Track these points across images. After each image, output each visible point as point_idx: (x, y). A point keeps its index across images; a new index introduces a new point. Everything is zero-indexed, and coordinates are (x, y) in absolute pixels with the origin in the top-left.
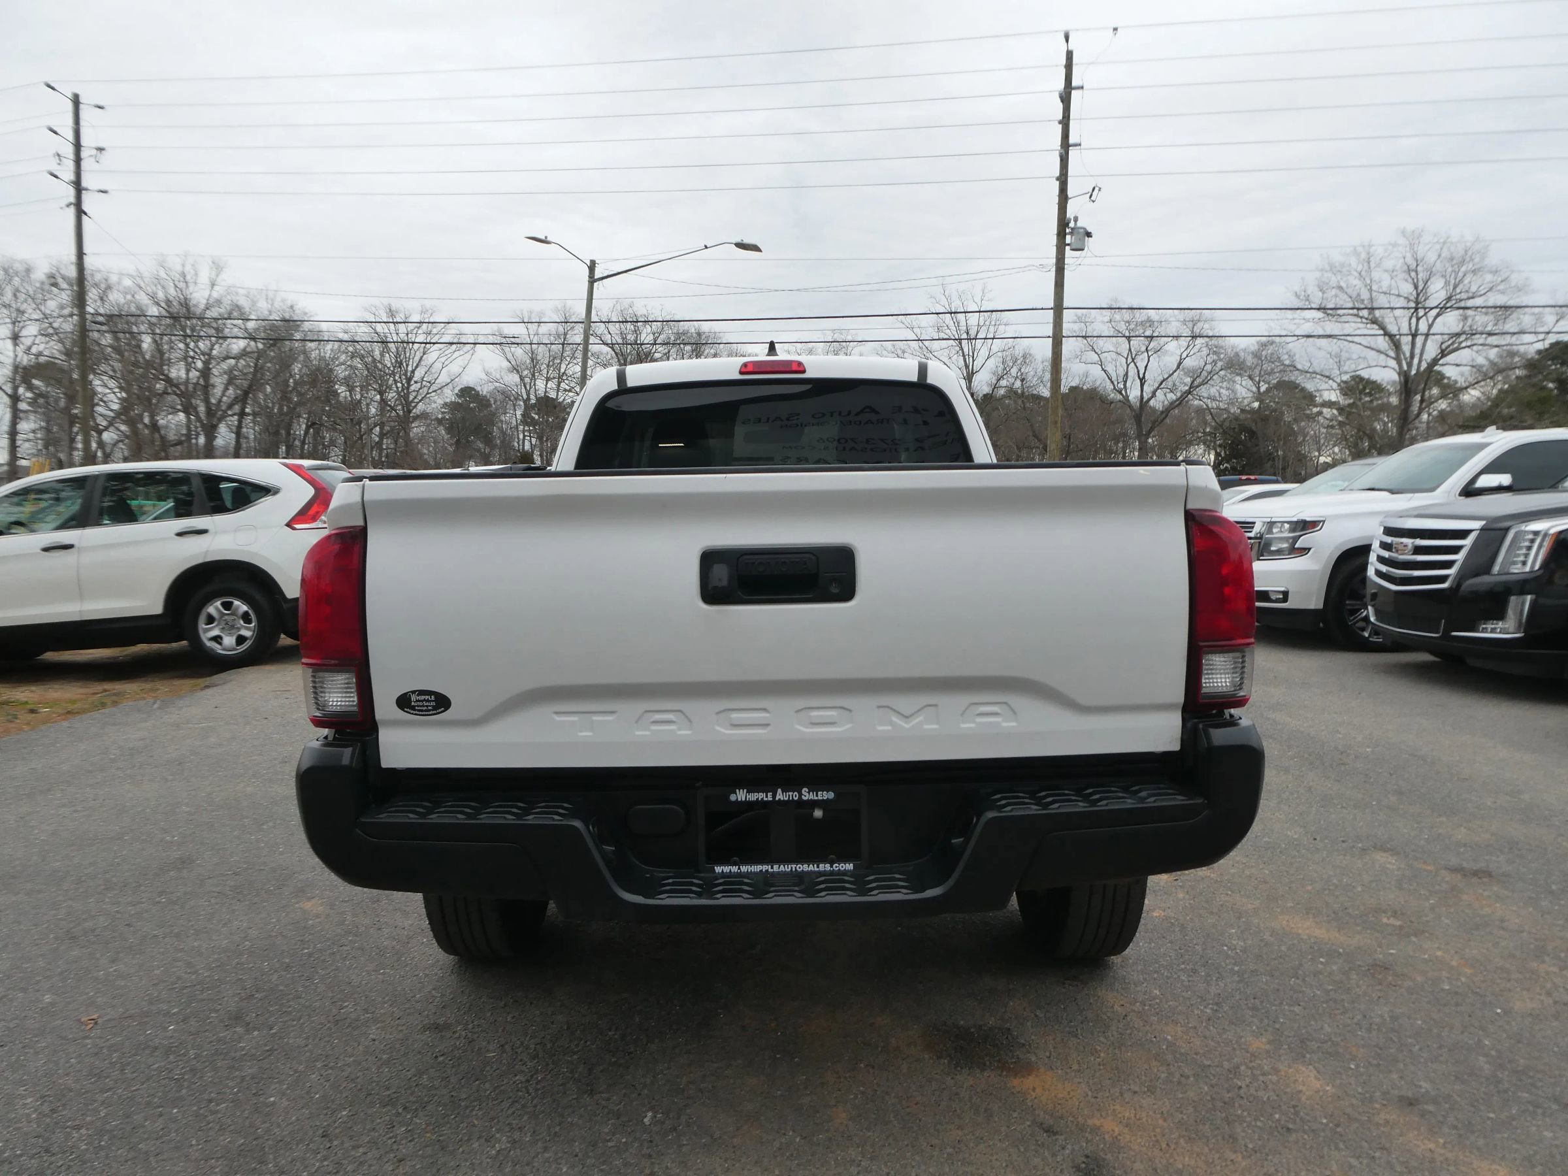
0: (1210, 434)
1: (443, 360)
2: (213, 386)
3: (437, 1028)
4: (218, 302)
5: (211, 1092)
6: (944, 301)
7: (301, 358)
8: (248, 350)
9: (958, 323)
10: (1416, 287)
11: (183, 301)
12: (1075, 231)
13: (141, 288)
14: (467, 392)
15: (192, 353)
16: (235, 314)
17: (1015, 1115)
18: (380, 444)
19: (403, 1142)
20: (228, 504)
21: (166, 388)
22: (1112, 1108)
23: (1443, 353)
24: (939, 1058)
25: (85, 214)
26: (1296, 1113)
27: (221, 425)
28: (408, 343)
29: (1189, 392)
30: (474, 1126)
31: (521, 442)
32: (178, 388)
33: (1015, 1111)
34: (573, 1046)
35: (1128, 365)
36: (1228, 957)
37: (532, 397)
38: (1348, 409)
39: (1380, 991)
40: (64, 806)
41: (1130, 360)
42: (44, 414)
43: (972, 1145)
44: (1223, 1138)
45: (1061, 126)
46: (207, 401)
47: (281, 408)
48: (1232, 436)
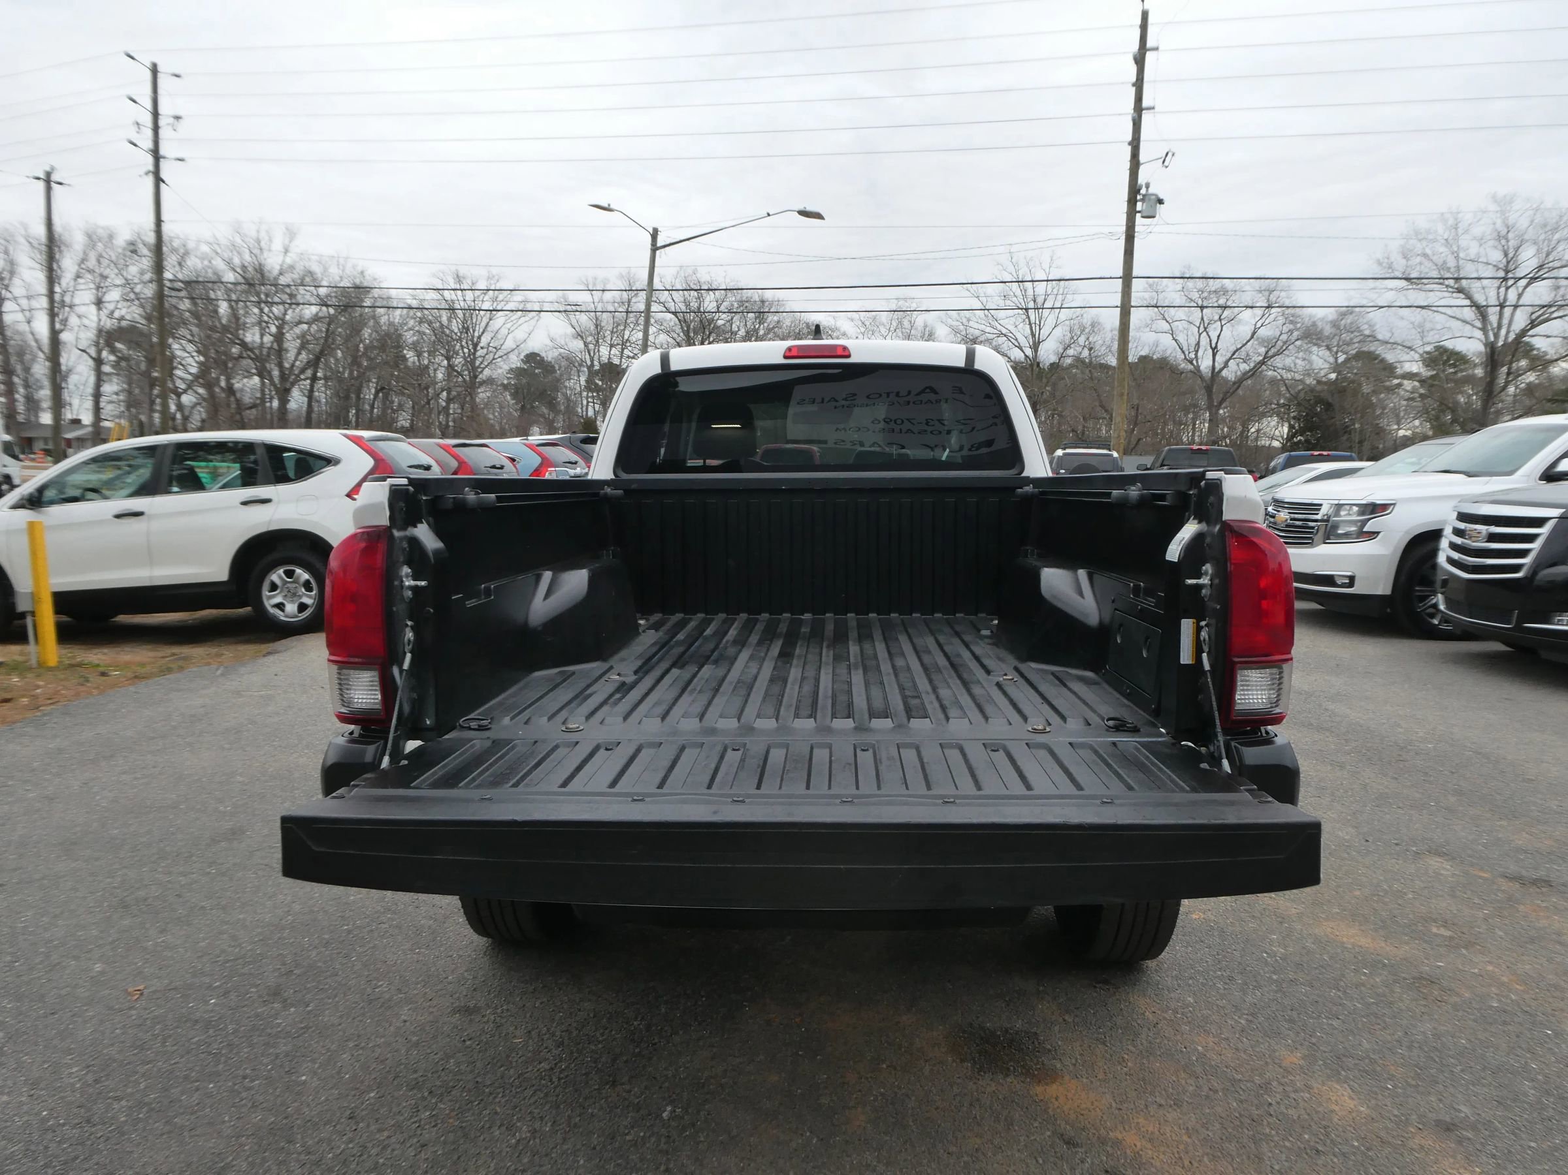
0: (1284, 405)
1: (508, 326)
2: (287, 350)
3: (467, 1011)
4: (292, 268)
5: (246, 1069)
6: (1011, 269)
7: (371, 323)
8: (320, 315)
9: (1025, 290)
10: (1506, 255)
11: (257, 267)
12: (1147, 198)
13: (217, 253)
14: (532, 358)
15: (266, 318)
16: (308, 279)
17: (1036, 1124)
18: (446, 408)
19: (427, 1127)
20: (291, 474)
21: (241, 353)
22: (1136, 1121)
23: (1533, 324)
24: (962, 1061)
25: (164, 182)
26: (1327, 1135)
27: (294, 389)
28: (475, 310)
29: (1262, 363)
30: (496, 1113)
31: (584, 409)
32: (253, 353)
33: (1035, 1120)
34: (598, 1035)
35: (1200, 335)
36: (1266, 963)
37: (596, 363)
38: (1430, 381)
39: (1425, 1006)
40: (124, 773)
41: (1202, 329)
42: (126, 376)
43: (990, 1154)
44: (1249, 1158)
45: (1134, 88)
46: (280, 365)
47: (351, 373)
48: (1306, 408)
